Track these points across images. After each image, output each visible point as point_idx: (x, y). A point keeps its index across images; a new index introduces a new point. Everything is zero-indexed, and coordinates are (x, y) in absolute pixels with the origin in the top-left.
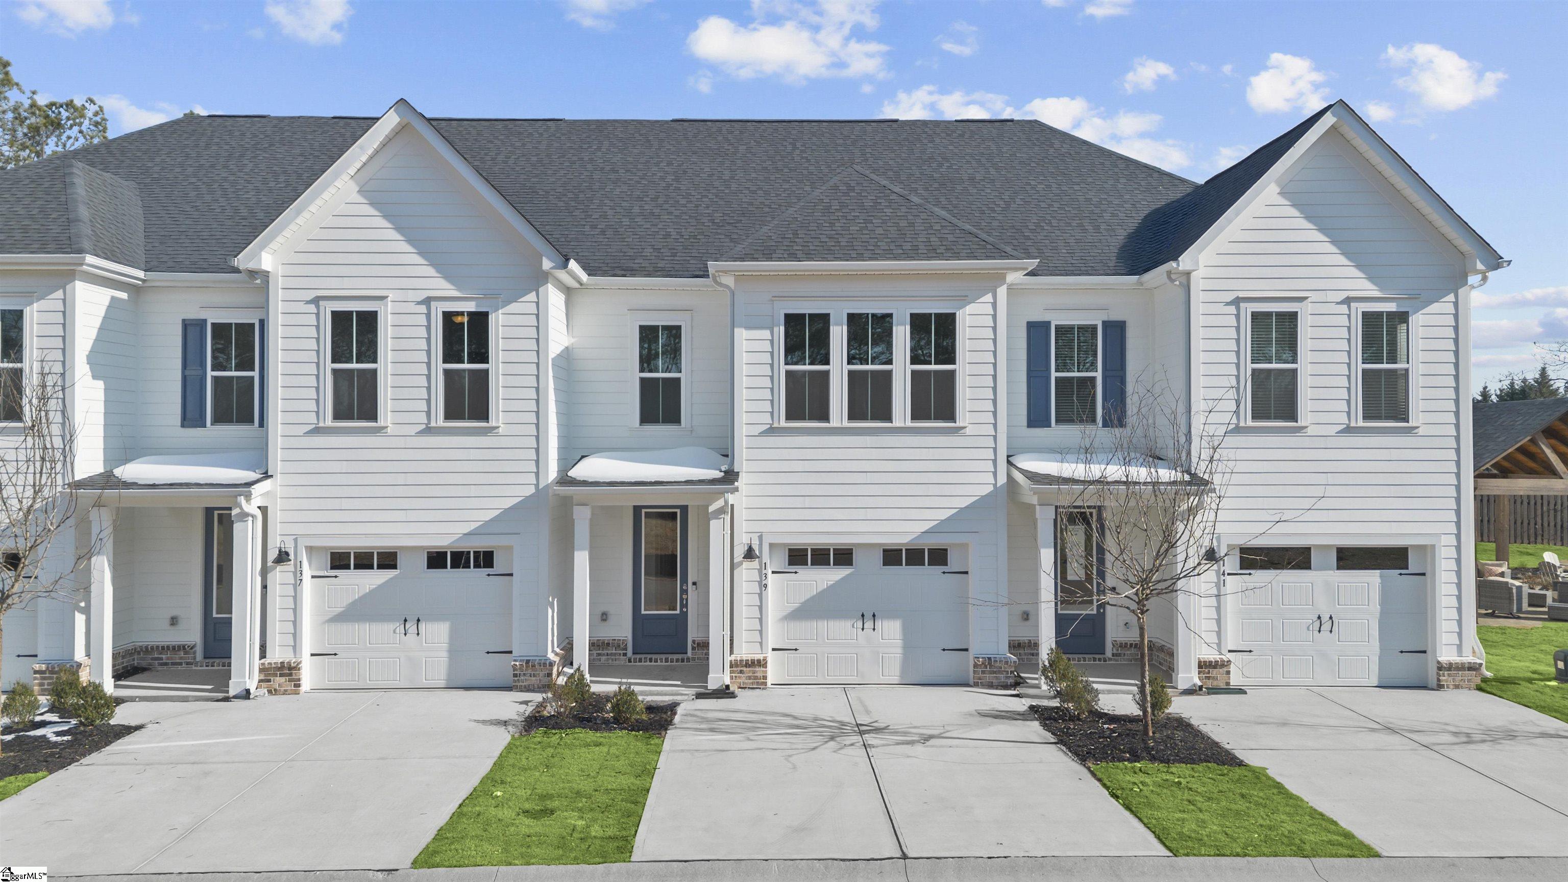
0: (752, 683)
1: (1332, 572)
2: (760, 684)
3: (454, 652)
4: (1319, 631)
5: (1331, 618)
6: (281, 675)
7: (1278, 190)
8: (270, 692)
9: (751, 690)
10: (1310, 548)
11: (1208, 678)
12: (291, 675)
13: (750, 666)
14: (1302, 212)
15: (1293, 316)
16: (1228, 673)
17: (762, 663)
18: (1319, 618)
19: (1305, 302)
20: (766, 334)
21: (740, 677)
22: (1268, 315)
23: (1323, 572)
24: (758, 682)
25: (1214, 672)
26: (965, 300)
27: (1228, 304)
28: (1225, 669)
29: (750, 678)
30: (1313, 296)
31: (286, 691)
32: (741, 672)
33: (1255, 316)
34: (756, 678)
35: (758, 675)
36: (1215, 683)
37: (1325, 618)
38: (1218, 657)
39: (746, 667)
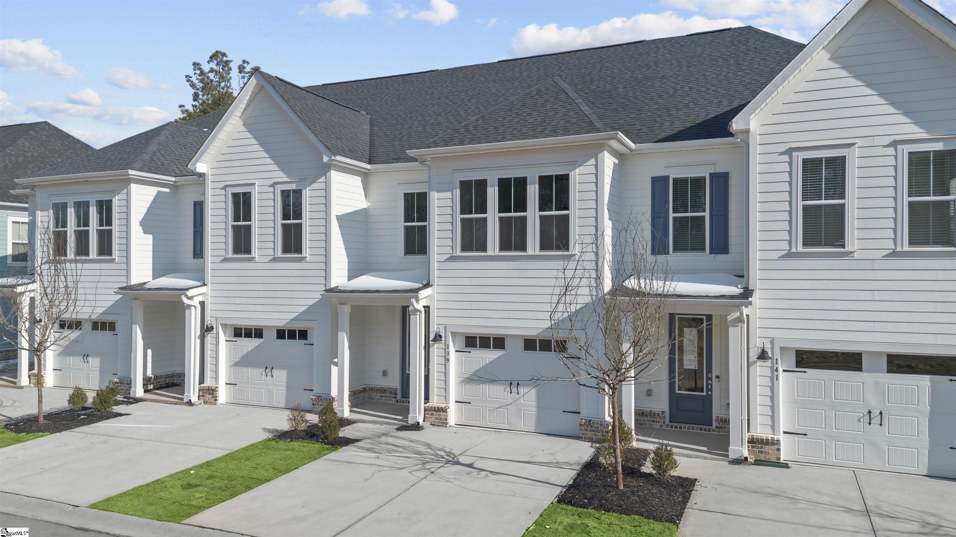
0: (439, 422)
1: (882, 374)
2: (443, 423)
3: (289, 387)
4: (870, 424)
5: (881, 413)
6: (209, 394)
7: (829, 56)
8: (204, 402)
9: (437, 427)
10: (861, 353)
11: (762, 452)
12: (213, 394)
13: (437, 411)
14: (850, 72)
15: (843, 159)
16: (779, 450)
17: (444, 410)
18: (870, 412)
19: (853, 147)
20: (448, 195)
21: (431, 418)
22: (819, 161)
23: (876, 374)
24: (442, 422)
25: (766, 448)
26: (576, 164)
27: (782, 154)
28: (776, 447)
29: (437, 419)
30: (859, 142)
31: (211, 402)
32: (432, 414)
33: (806, 162)
34: (441, 419)
35: (442, 417)
36: (767, 457)
37: (876, 413)
38: (770, 437)
39: (435, 411)
